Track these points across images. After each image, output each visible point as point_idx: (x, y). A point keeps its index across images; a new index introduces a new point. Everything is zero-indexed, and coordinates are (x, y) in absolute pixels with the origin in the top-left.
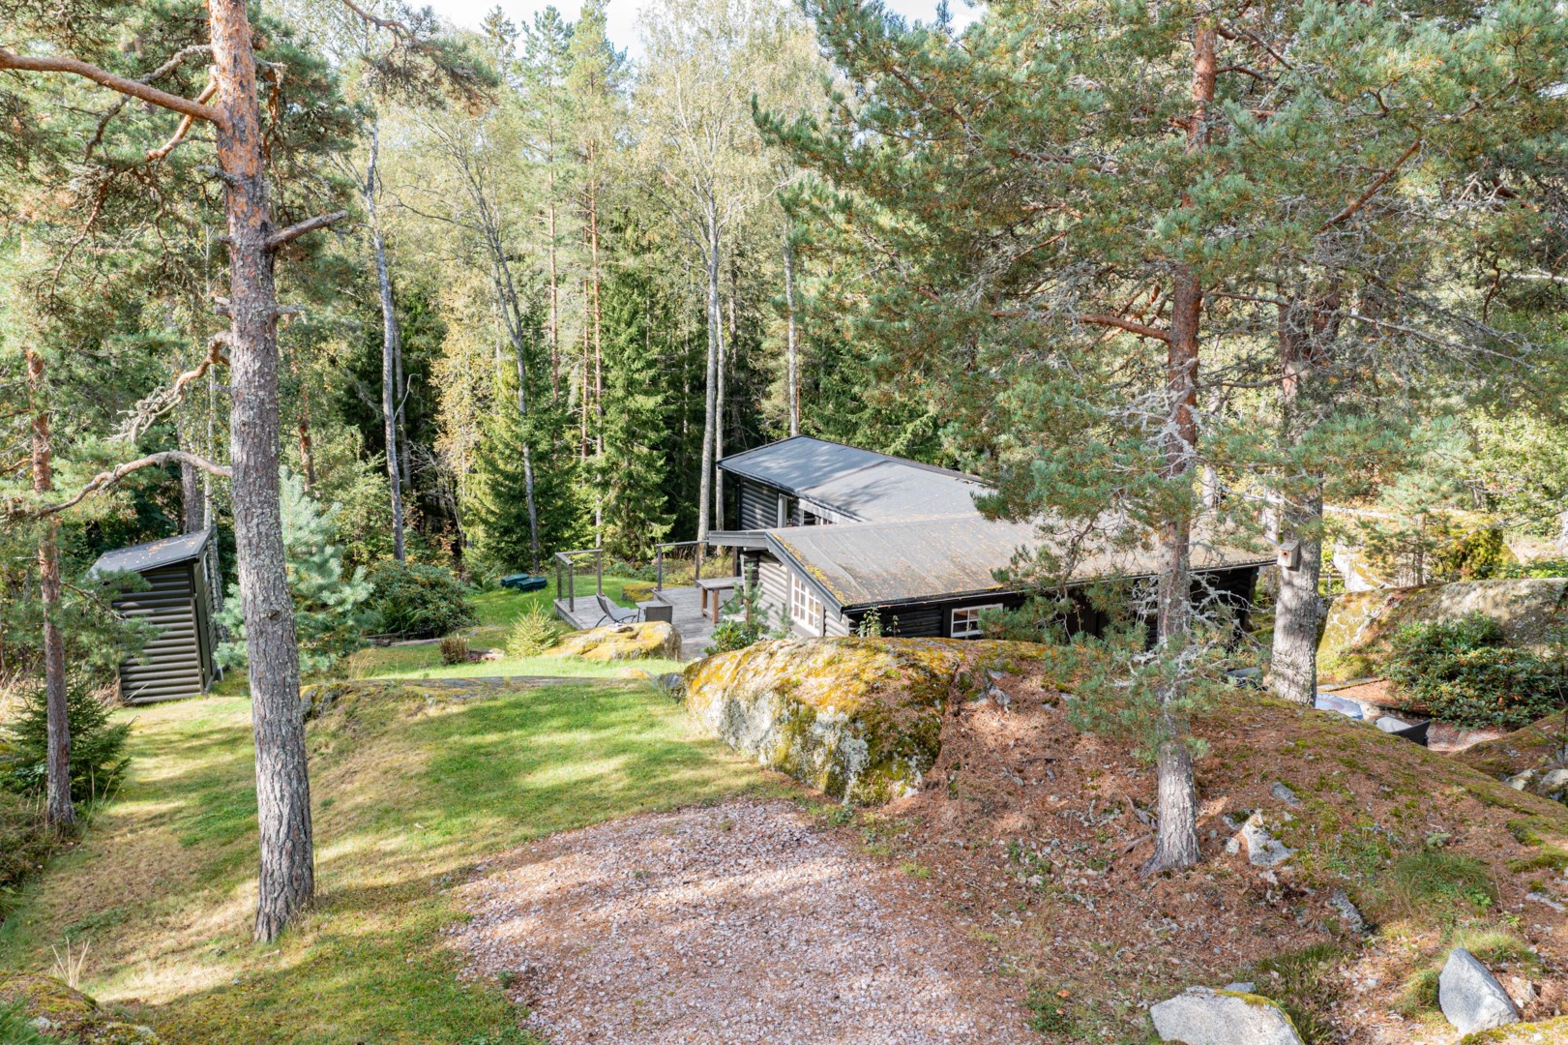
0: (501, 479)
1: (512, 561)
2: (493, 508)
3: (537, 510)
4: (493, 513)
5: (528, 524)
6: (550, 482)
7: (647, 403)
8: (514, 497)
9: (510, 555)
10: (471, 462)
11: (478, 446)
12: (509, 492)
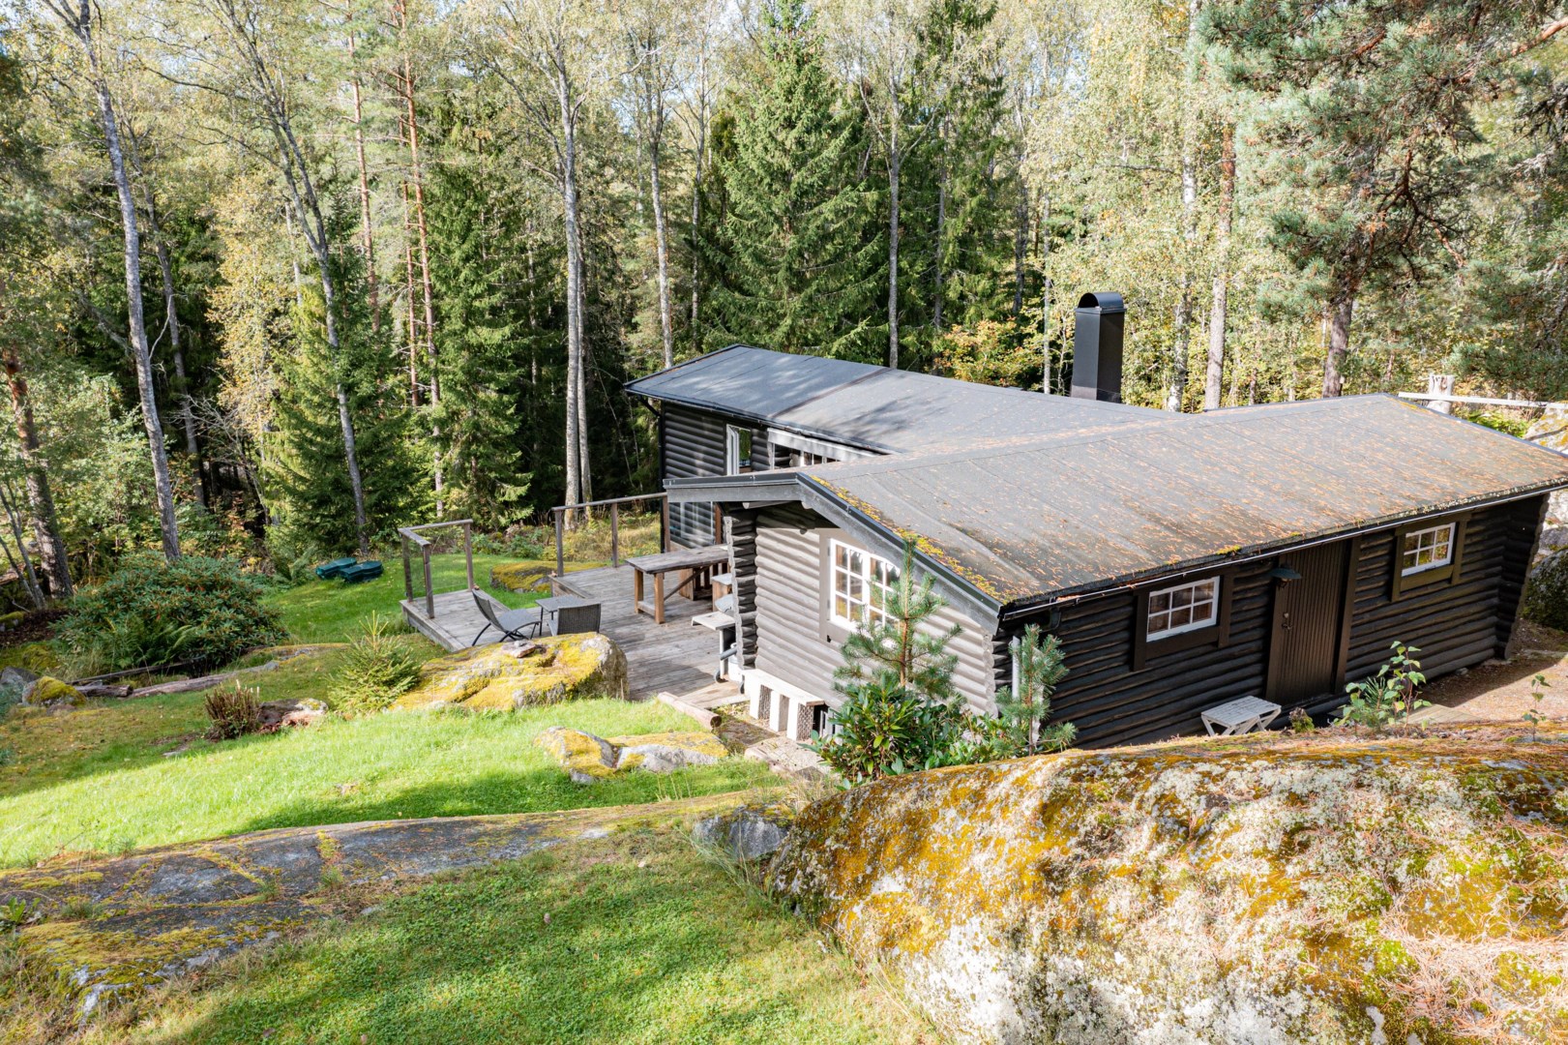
0: (309, 435)
1: (331, 541)
2: (302, 473)
3: (361, 473)
4: (301, 479)
5: (350, 491)
6: (375, 436)
7: (490, 336)
8: (329, 457)
9: (329, 533)
10: (271, 416)
11: (277, 396)
12: (321, 451)
